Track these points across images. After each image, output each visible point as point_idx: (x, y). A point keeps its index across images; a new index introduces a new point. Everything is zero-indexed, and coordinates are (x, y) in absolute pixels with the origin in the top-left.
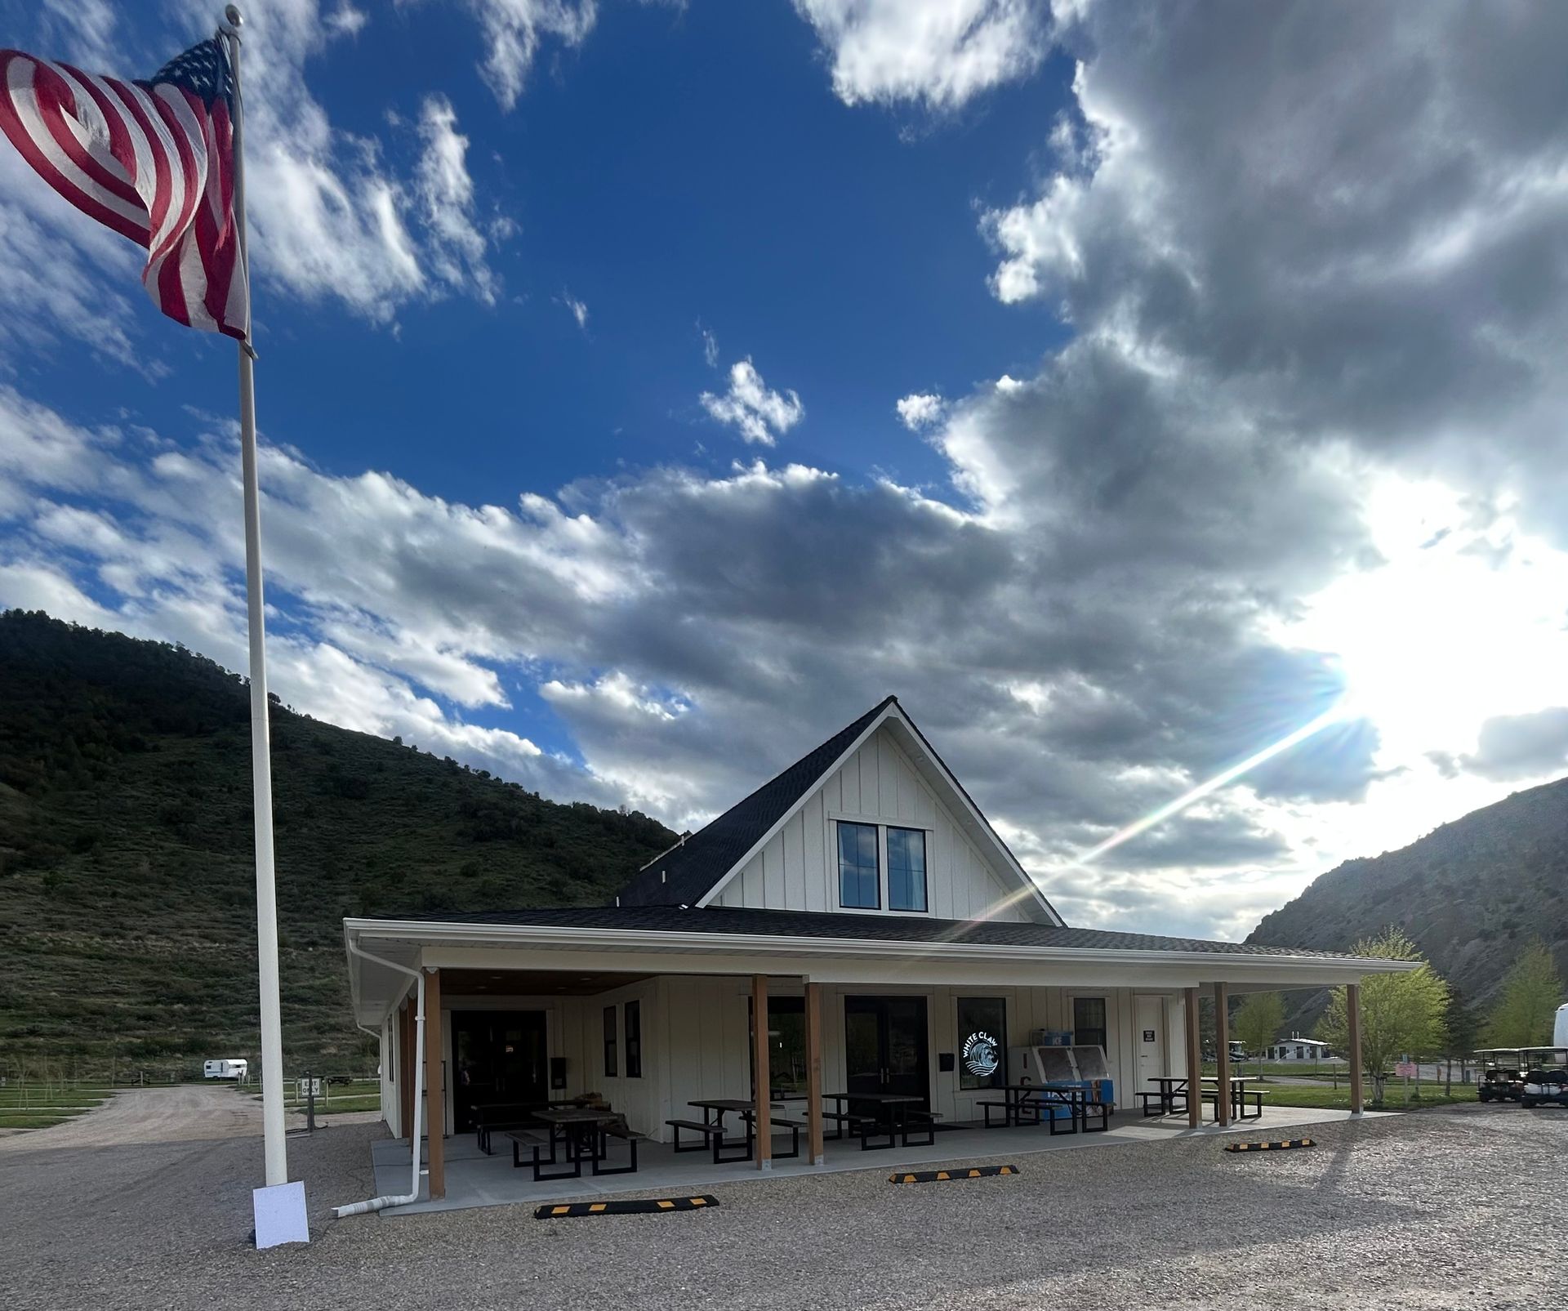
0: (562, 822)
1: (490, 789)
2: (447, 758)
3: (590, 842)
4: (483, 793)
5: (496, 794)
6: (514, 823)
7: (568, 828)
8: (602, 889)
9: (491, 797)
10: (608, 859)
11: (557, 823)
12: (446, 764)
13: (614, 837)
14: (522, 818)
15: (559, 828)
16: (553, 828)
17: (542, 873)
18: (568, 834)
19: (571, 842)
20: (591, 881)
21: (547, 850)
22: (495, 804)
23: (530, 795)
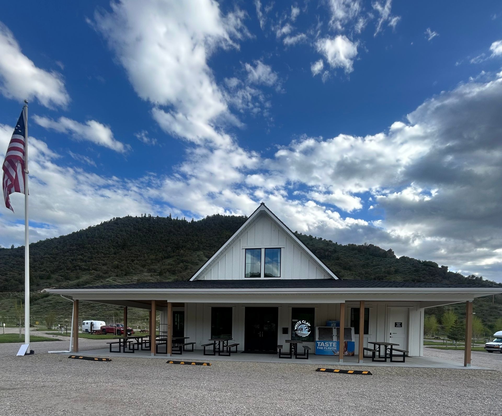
0: (343, 251)
1: (321, 243)
2: (310, 235)
3: (352, 257)
4: (319, 245)
5: (323, 245)
6: (327, 253)
7: (345, 253)
8: (354, 272)
9: (322, 246)
10: (358, 262)
11: (341, 252)
12: (309, 238)
13: (361, 254)
14: (330, 252)
15: (342, 253)
16: (340, 253)
17: (334, 269)
18: (345, 255)
19: (345, 257)
20: (350, 270)
21: (336, 261)
22: (321, 248)
23: (334, 243)
